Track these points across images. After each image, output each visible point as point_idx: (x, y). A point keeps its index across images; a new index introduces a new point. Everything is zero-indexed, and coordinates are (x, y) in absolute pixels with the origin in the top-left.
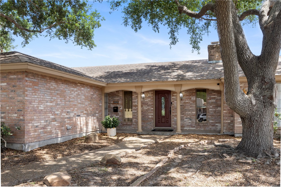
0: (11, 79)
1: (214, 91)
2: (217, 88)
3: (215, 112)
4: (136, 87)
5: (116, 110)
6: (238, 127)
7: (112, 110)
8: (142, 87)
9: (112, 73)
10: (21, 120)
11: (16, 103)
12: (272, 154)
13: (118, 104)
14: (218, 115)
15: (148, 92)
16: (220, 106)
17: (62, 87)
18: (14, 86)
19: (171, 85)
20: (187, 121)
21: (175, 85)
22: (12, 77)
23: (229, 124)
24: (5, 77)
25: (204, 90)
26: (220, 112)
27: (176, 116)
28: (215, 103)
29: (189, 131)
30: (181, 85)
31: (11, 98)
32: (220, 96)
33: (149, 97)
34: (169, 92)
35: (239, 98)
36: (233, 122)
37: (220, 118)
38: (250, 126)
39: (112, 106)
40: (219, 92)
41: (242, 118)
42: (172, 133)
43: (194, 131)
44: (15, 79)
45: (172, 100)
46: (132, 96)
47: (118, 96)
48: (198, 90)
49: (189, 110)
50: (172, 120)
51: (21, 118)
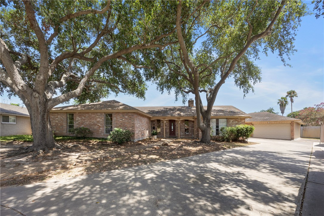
0: (129, 115)
1: (191, 121)
2: (193, 120)
3: (192, 129)
4: (163, 118)
5: (154, 128)
6: (200, 136)
7: (153, 128)
8: (165, 118)
9: (151, 111)
10: (133, 130)
11: (131, 124)
12: (210, 142)
13: (155, 125)
14: (193, 131)
15: (167, 120)
16: (194, 127)
17: (141, 118)
18: (130, 118)
19: (176, 118)
20: (182, 133)
21: (178, 118)
22: (130, 114)
23: (197, 134)
24: (127, 114)
25: (188, 120)
26: (194, 130)
27: (178, 131)
28: (192, 126)
29: (182, 137)
30: (180, 118)
31: (129, 122)
32: (194, 123)
33: (167, 123)
34: (174, 121)
35: (201, 124)
36: (198, 134)
37: (194, 132)
38: (204, 134)
39: (153, 126)
40: (193, 122)
41: (202, 131)
42: (177, 138)
43: (184, 137)
44: (131, 115)
45: (176, 124)
46: (160, 122)
47: (155, 122)
48: (186, 120)
49: (182, 129)
50: (176, 133)
51: (133, 129)
